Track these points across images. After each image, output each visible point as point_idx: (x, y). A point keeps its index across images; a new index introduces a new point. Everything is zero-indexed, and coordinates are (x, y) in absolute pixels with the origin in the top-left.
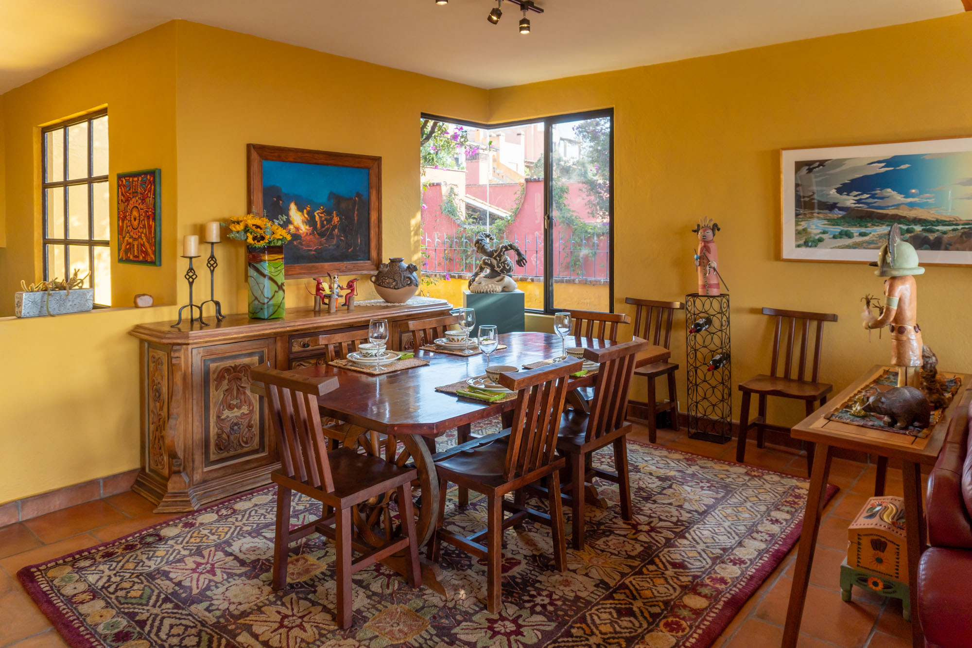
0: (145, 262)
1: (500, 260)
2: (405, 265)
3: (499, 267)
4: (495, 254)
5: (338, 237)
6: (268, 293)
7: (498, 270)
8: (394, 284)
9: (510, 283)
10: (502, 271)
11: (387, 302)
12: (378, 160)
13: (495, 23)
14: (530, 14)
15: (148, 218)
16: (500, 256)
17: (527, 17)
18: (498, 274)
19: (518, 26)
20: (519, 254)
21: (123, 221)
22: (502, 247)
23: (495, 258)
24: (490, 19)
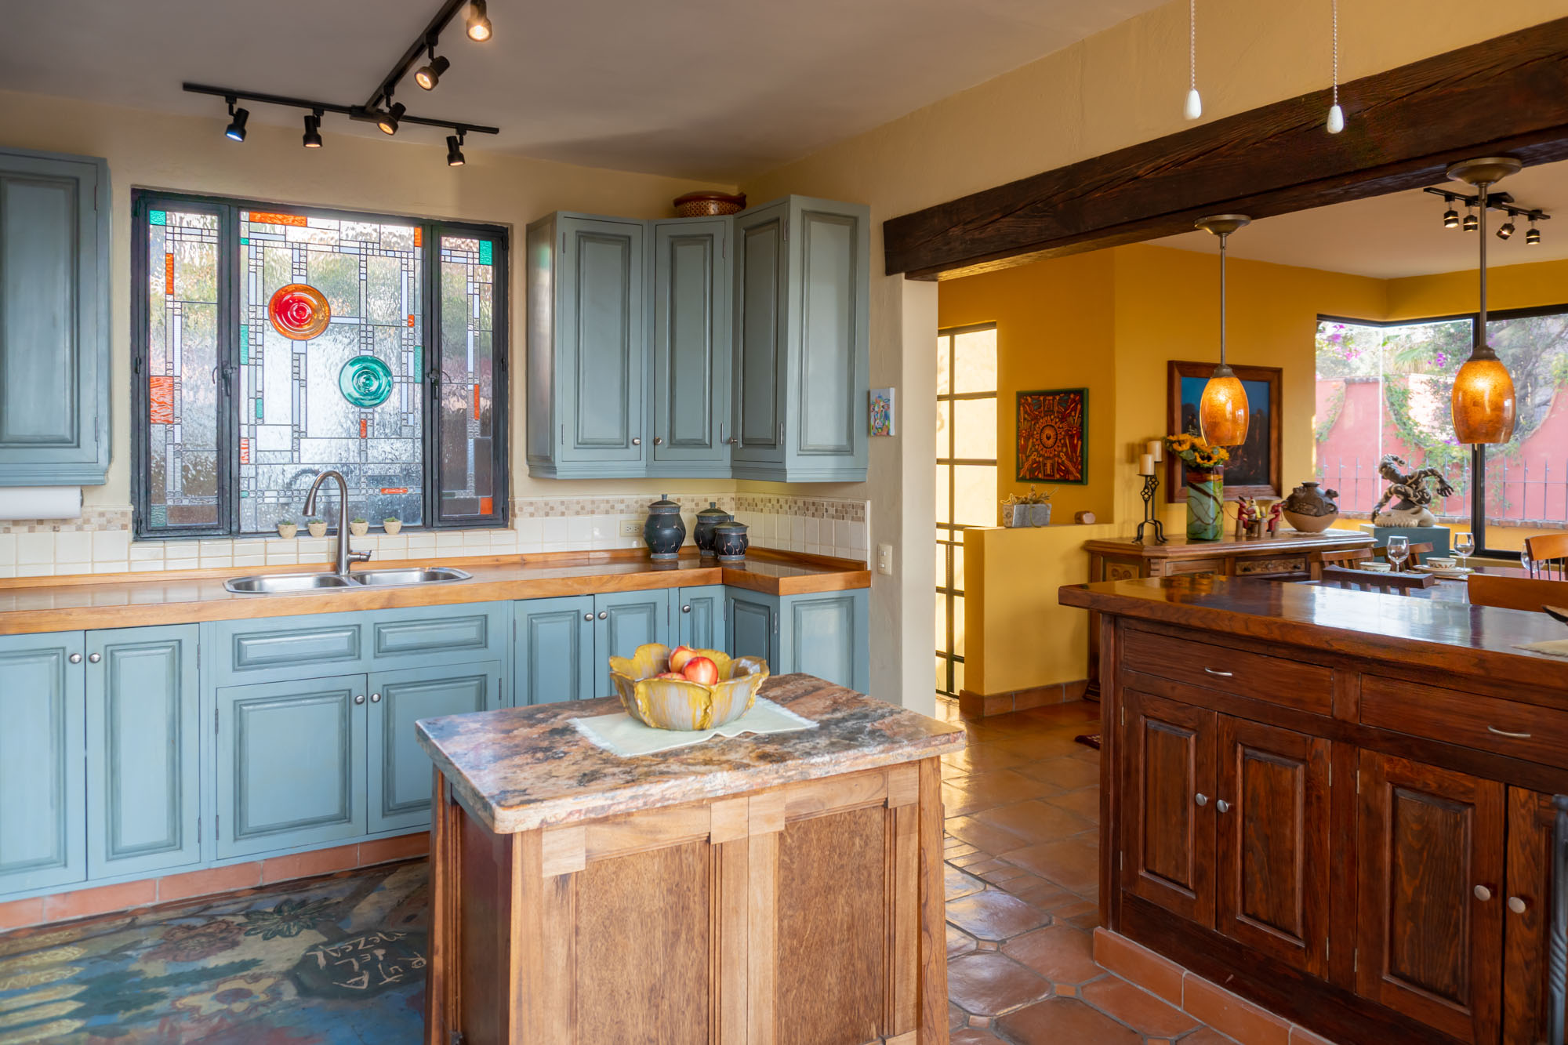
0: (1065, 480)
1: (1417, 488)
2: (1321, 490)
3: (1415, 496)
4: (1410, 481)
5: (1242, 457)
6: (1212, 514)
7: (1414, 500)
8: (1315, 510)
9: (1429, 516)
10: (1419, 502)
11: (1299, 530)
12: (1278, 372)
13: (1505, 237)
14: (1539, 224)
15: (1072, 437)
16: (1417, 483)
17: (1536, 227)
18: (1412, 504)
19: (1525, 238)
20: (1442, 482)
21: (1027, 440)
22: (1421, 473)
23: (1410, 486)
24: (1499, 234)
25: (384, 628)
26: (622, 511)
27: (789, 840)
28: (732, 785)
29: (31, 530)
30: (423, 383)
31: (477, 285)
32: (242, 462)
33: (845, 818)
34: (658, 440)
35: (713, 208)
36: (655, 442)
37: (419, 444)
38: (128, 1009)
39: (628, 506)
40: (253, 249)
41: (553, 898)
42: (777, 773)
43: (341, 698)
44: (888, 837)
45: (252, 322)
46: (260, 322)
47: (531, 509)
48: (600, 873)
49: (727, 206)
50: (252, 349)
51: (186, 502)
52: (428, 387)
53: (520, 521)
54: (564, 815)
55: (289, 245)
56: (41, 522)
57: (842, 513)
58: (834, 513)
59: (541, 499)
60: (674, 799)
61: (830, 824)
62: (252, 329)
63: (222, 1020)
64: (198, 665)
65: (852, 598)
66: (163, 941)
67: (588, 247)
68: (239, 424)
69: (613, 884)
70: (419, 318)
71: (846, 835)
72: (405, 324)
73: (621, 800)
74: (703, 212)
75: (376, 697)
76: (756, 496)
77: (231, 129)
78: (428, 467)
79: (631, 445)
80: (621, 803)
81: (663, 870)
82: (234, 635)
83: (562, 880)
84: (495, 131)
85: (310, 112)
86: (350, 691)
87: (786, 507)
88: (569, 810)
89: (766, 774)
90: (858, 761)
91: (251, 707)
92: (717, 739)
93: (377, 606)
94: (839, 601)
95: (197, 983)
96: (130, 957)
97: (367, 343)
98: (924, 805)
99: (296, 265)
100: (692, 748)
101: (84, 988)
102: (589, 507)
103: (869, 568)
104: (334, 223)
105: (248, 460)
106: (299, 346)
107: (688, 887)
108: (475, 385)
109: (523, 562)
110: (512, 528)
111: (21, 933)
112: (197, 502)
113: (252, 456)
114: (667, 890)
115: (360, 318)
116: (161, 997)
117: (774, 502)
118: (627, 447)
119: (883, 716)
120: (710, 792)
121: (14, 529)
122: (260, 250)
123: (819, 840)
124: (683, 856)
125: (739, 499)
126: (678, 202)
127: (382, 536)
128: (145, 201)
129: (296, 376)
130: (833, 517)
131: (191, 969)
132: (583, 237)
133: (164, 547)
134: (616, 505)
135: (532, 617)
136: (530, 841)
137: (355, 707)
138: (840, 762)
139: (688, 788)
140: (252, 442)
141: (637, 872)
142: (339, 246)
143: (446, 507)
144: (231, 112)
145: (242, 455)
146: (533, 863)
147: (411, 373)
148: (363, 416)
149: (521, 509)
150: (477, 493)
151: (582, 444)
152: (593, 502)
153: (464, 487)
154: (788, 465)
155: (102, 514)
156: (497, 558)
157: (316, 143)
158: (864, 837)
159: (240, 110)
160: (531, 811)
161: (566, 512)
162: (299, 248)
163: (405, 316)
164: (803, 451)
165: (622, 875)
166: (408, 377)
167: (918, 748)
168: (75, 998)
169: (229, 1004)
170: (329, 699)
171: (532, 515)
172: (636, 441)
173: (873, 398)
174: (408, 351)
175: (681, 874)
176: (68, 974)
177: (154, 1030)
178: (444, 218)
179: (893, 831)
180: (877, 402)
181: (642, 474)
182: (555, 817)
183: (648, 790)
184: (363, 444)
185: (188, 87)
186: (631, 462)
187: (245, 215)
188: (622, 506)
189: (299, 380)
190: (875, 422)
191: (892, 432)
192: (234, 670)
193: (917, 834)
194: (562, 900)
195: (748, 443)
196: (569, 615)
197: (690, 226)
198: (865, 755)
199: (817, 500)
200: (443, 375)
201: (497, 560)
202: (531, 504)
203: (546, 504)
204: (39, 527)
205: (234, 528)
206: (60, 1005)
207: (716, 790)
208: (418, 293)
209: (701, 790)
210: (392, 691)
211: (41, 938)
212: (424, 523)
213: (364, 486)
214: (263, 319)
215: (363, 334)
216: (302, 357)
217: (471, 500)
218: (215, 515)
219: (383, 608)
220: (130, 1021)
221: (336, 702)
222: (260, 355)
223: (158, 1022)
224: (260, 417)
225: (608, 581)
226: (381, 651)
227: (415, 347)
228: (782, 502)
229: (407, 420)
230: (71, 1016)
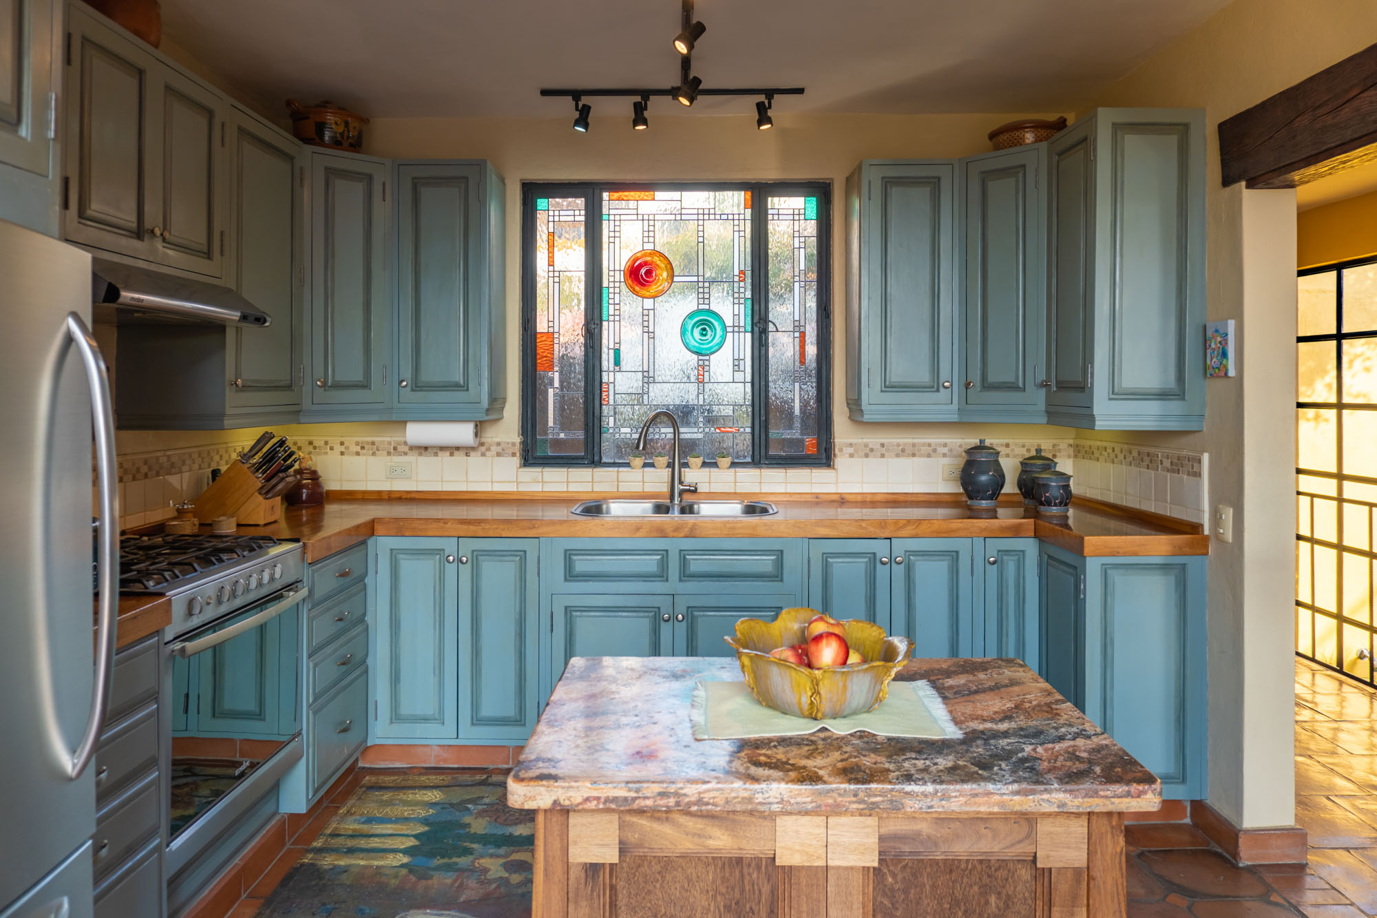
25: (688, 555)
26: (944, 455)
27: (890, 880)
28: (792, 801)
29: (452, 455)
30: (752, 332)
31: (802, 239)
32: (603, 402)
33: (974, 867)
34: (969, 383)
35: (1029, 137)
36: (967, 386)
37: (749, 386)
38: (443, 857)
39: (951, 450)
40: (612, 223)
41: (582, 886)
42: (855, 795)
43: (651, 614)
44: (1039, 903)
45: (612, 285)
46: (617, 285)
47: (851, 450)
48: (642, 869)
49: (1043, 133)
50: (611, 307)
51: (562, 436)
52: (757, 335)
53: (840, 461)
54: (579, 800)
55: (640, 217)
56: (458, 448)
57: (1177, 466)
58: (1169, 465)
59: (861, 440)
60: (714, 804)
61: (951, 871)
62: (611, 290)
63: (498, 887)
64: (539, 574)
65: (1184, 565)
66: (498, 801)
67: (895, 192)
68: (601, 371)
69: (658, 885)
70: (749, 273)
71: (976, 888)
72: (736, 279)
73: (649, 795)
74: (1019, 142)
75: (680, 617)
76: (1092, 443)
77: (577, 123)
78: (757, 408)
79: (942, 389)
80: (648, 798)
81: (719, 882)
82: (566, 551)
83: (593, 869)
84: (800, 91)
85: (638, 99)
86: (659, 608)
87: (1121, 457)
88: (586, 795)
89: (840, 795)
90: (977, 799)
91: (578, 613)
92: (822, 735)
93: (682, 535)
94: (1165, 568)
95: (499, 846)
96: (468, 809)
97: (704, 298)
98: (1095, 873)
99: (646, 234)
100: (784, 741)
101: (426, 828)
102: (909, 450)
103: (1206, 532)
104: (675, 195)
105: (608, 401)
106: (648, 303)
107: (751, 908)
108: (801, 332)
109: (842, 501)
110: (834, 469)
111: (415, 771)
112: (571, 436)
113: (611, 397)
114: (725, 907)
115: (698, 276)
116: (467, 852)
117: (1109, 450)
118: (938, 390)
119: (1061, 738)
120: (760, 803)
121: (440, 453)
122: (617, 223)
123: (934, 886)
124: (745, 870)
125: (1077, 446)
126: (993, 136)
127: (713, 470)
128: (532, 191)
129: (646, 329)
130: (1168, 471)
131: (501, 833)
132: (888, 183)
133: (542, 472)
134: (938, 449)
135: (826, 556)
136: (554, 819)
137: (663, 624)
138: (950, 797)
139: (733, 795)
140: (611, 386)
141: (687, 877)
142: (681, 214)
143: (771, 445)
144: (577, 109)
145: (604, 397)
146: (557, 844)
147: (742, 324)
148: (701, 363)
149: (841, 450)
150: (802, 434)
151: (888, 387)
152: (914, 445)
153: (790, 427)
154: (1097, 410)
155: (498, 444)
156: (817, 495)
157: (643, 125)
158: (1003, 896)
159: (584, 106)
160: (542, 789)
161: (886, 454)
162: (649, 220)
163: (736, 272)
164: (1116, 394)
165: (669, 877)
166: (739, 327)
167: (1076, 797)
168: (416, 836)
169: (510, 874)
170: (641, 614)
171: (851, 456)
172: (946, 384)
173: (1209, 334)
174: (739, 304)
175: (742, 891)
176: (423, 813)
177: (449, 881)
178: (770, 180)
179: (1046, 898)
180: (1213, 337)
181: (954, 418)
182: (569, 799)
183: (681, 788)
184: (701, 388)
185: (545, 93)
186: (944, 405)
187: (605, 195)
188: (945, 450)
189: (648, 332)
190: (1213, 361)
191: (1232, 373)
192: (566, 580)
193: (1084, 909)
194: (592, 891)
195: (1062, 386)
196: (866, 557)
197: (1006, 159)
198: (989, 794)
199: (1152, 450)
200: (770, 325)
201: (817, 498)
202: (851, 445)
203: (866, 445)
204: (456, 453)
205: (596, 458)
206: (404, 839)
207: (770, 803)
208: (749, 250)
209: (750, 800)
210: (696, 613)
211: (423, 778)
212: (753, 459)
213: (701, 425)
214: (620, 282)
215: (701, 290)
216: (651, 312)
217: (797, 439)
218: (582, 447)
219: (685, 537)
220: (438, 868)
221: (648, 617)
222: (617, 312)
223: (455, 875)
224: (617, 362)
225: (904, 526)
226: (685, 575)
227: (746, 299)
228: (1117, 451)
229: (738, 365)
230: (405, 852)
